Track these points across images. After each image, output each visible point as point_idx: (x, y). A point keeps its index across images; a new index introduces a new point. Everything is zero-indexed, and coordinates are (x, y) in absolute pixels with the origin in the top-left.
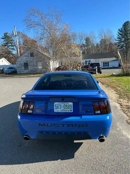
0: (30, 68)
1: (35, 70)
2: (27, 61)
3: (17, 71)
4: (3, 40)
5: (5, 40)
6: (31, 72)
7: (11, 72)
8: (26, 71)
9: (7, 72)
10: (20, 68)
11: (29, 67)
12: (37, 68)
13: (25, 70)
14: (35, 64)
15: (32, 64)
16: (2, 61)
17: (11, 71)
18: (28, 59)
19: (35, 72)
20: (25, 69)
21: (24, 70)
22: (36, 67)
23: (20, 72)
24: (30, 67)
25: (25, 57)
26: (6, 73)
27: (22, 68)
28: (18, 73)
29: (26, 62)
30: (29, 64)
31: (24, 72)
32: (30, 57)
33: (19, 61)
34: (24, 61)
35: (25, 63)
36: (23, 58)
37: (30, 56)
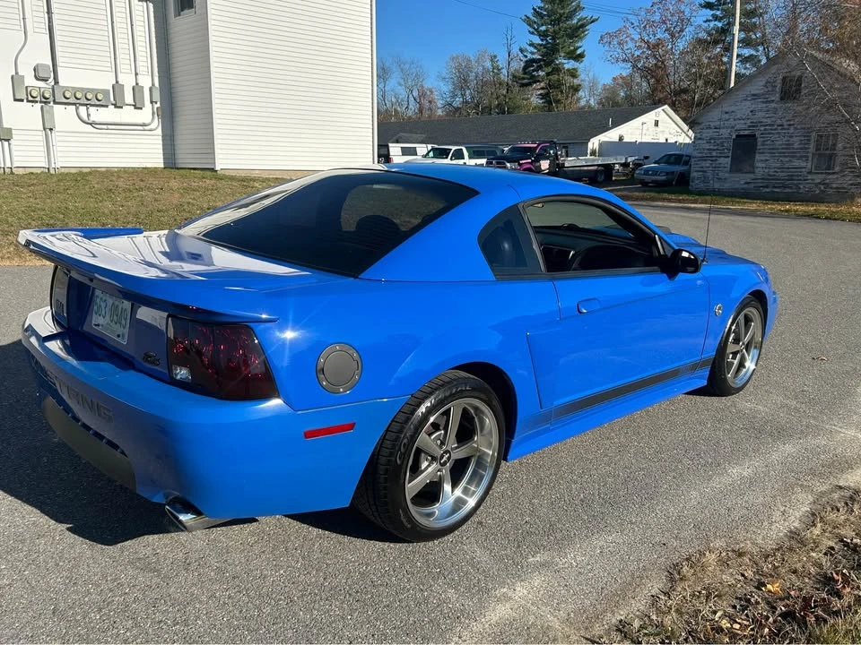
0: (764, 164)
1: (791, 178)
2: (754, 125)
3: (694, 174)
4: (709, 12)
5: (718, 13)
6: (767, 187)
7: (664, 181)
8: (739, 181)
9: (648, 178)
10: (708, 164)
11: (758, 157)
12: (804, 164)
13: (731, 171)
14: (796, 146)
15: (780, 142)
16: (657, 124)
17: (667, 174)
18: (764, 114)
19: (785, 187)
20: (736, 166)
21: (727, 175)
22: (796, 163)
23: (705, 180)
24: (767, 156)
25: (748, 103)
26: (645, 184)
27: (722, 160)
28: (696, 184)
29: (746, 132)
30: (760, 140)
31: (727, 186)
32: (773, 105)
33: (712, 124)
34: (738, 127)
35: (742, 133)
36: (733, 108)
37: (778, 99)
